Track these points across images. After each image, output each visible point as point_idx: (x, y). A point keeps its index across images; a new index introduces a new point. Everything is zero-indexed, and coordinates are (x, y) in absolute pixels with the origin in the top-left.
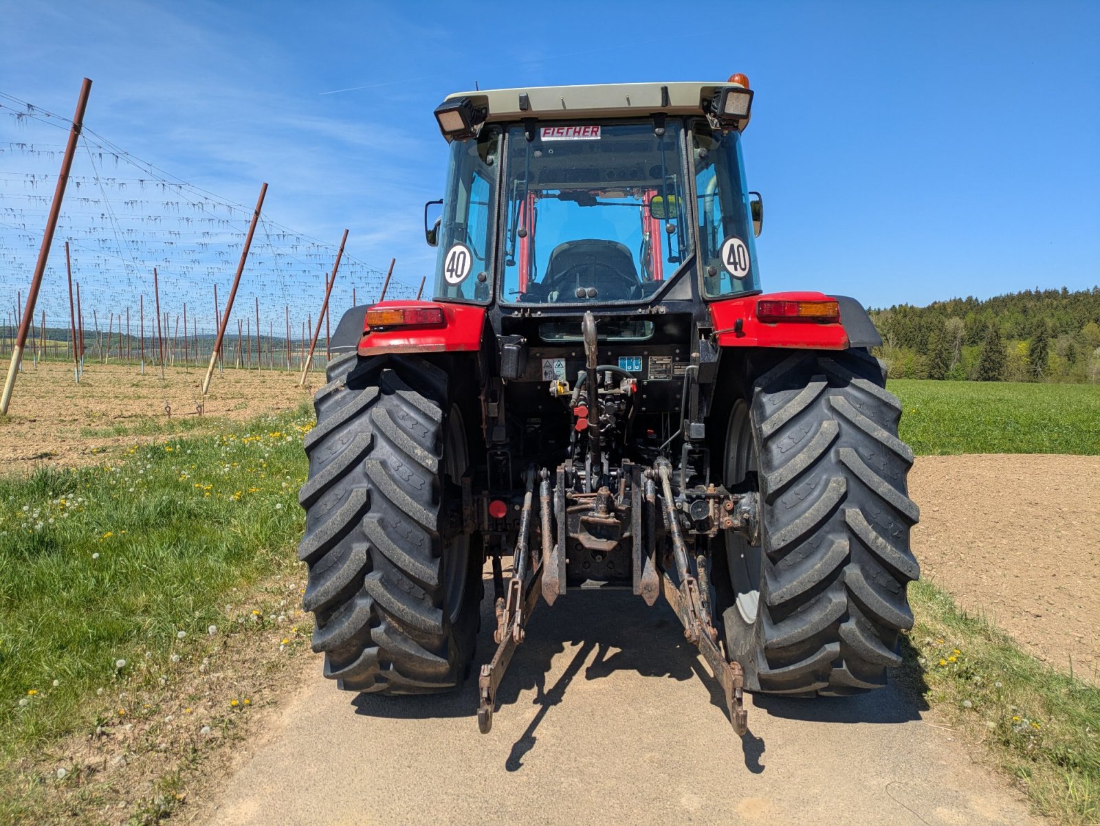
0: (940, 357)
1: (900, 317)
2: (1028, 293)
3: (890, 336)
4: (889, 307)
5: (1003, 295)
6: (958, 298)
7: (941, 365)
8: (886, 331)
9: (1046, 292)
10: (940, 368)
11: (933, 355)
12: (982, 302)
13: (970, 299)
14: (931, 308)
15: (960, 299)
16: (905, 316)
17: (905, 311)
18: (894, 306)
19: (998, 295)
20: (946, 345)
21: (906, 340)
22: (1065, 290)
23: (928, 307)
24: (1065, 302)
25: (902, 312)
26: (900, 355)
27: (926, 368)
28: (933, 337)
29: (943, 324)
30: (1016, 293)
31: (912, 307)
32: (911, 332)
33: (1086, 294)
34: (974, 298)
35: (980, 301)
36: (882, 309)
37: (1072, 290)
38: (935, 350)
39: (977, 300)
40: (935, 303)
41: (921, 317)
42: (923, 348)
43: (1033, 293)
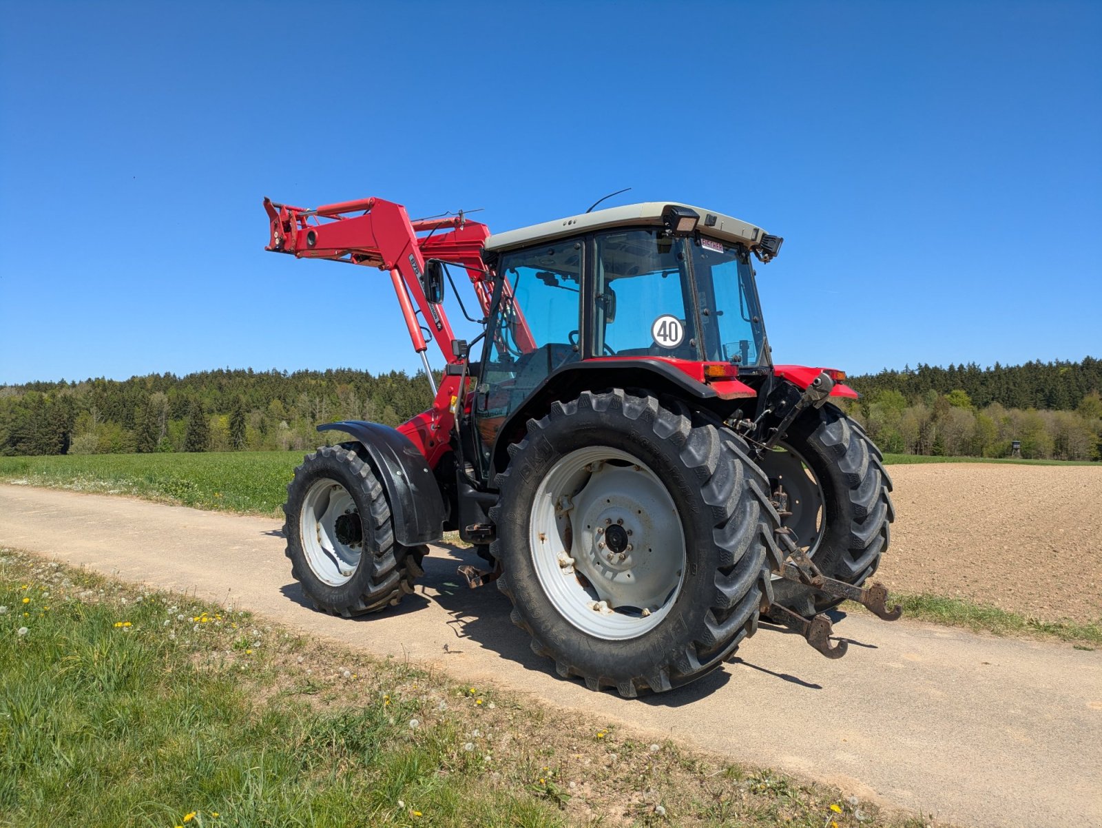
0: (148, 432)
1: (99, 390)
2: (220, 371)
3: (93, 410)
4: (84, 380)
6: (156, 373)
7: (149, 439)
8: (88, 405)
9: (235, 371)
10: (148, 443)
11: (140, 429)
12: (179, 378)
13: (167, 375)
14: (131, 383)
15: (158, 374)
16: (105, 390)
17: (104, 385)
18: (90, 379)
19: (193, 372)
20: (153, 420)
21: (110, 414)
22: (250, 370)
23: (128, 382)
24: (252, 380)
25: (100, 387)
26: (106, 430)
27: (135, 443)
28: (138, 412)
29: (148, 399)
30: (209, 371)
31: (111, 382)
32: (115, 407)
33: (267, 374)
34: (172, 374)
35: (177, 377)
36: (77, 382)
37: (256, 371)
38: (142, 424)
39: (174, 376)
40: (133, 377)
41: (122, 391)
42: (129, 422)
43: (225, 372)
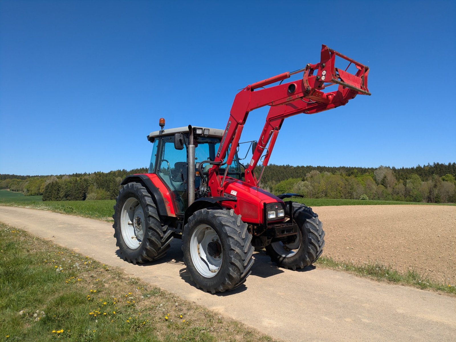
0: (115, 192)
1: (98, 176)
2: (143, 169)
3: (95, 184)
4: (93, 172)
5: (135, 169)
6: (119, 170)
7: (115, 195)
8: (93, 182)
10: (115, 196)
11: (112, 191)
12: (128, 171)
13: (124, 170)
14: (110, 173)
15: (120, 170)
16: (100, 176)
17: (100, 174)
18: (95, 172)
19: (133, 169)
20: (116, 188)
21: (101, 186)
23: (109, 173)
25: (99, 175)
26: (99, 192)
27: (110, 197)
28: (111, 185)
29: (115, 180)
30: (139, 169)
31: (102, 173)
32: (103, 183)
34: (125, 170)
35: (127, 171)
36: (91, 173)
38: (112, 189)
39: (126, 170)
40: (111, 171)
41: (106, 176)
42: (108, 189)
43: (145, 169)
